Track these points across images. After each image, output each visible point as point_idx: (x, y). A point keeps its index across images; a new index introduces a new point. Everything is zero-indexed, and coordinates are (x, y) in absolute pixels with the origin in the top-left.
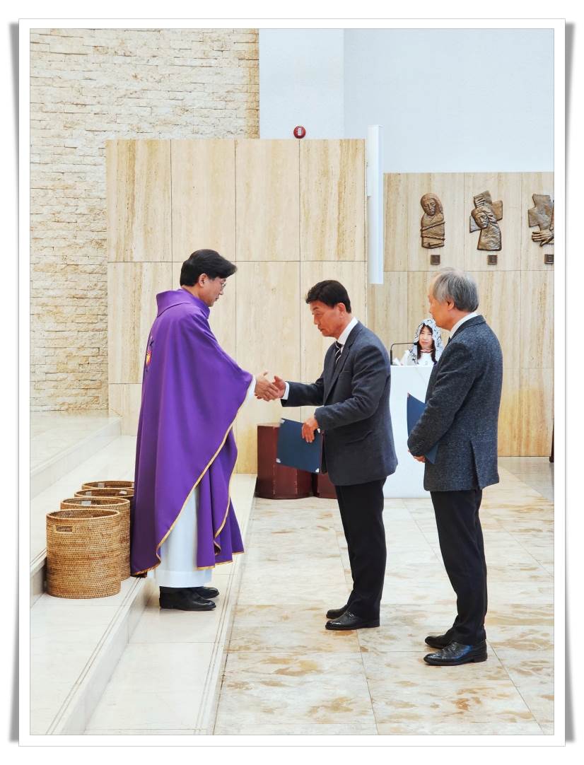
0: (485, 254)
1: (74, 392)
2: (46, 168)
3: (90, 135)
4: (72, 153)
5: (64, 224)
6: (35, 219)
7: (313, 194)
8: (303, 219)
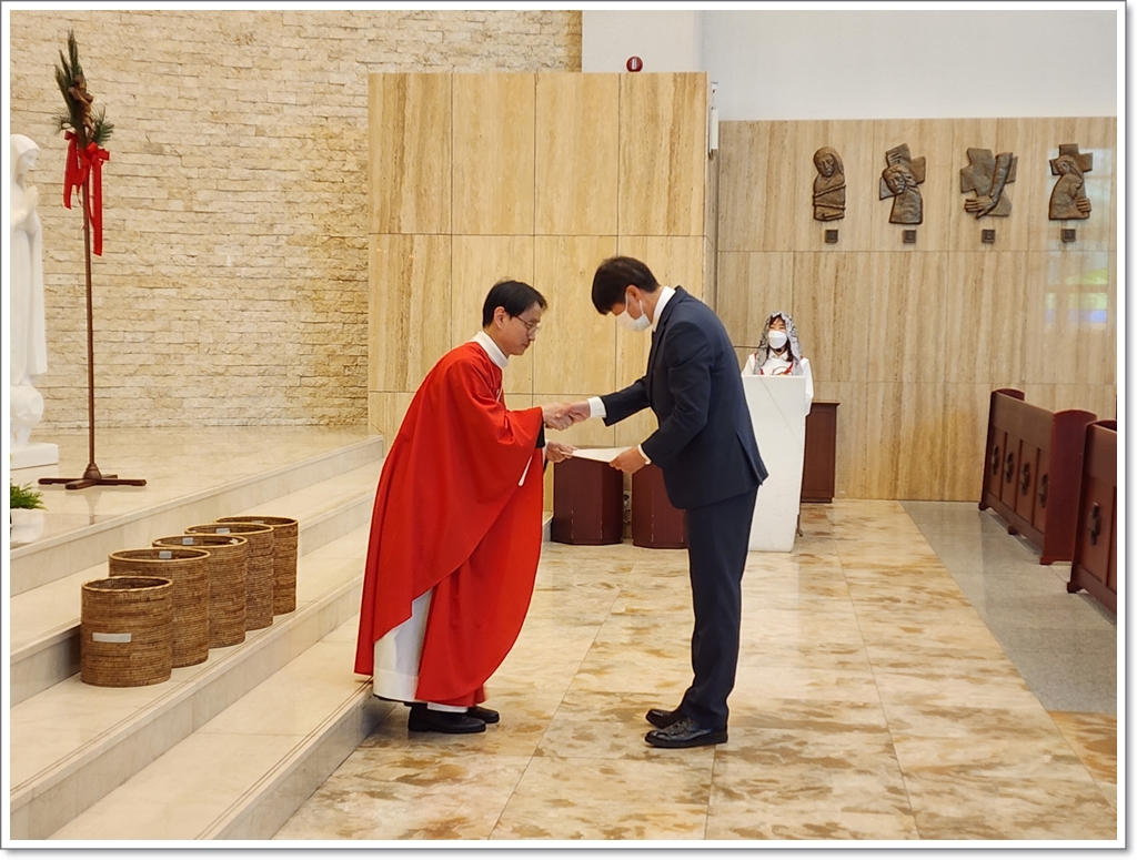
1: (337, 401)
2: (304, 112)
3: (363, 68)
4: (339, 92)
5: (327, 184)
6: (289, 178)
7: (637, 146)
8: (622, 179)
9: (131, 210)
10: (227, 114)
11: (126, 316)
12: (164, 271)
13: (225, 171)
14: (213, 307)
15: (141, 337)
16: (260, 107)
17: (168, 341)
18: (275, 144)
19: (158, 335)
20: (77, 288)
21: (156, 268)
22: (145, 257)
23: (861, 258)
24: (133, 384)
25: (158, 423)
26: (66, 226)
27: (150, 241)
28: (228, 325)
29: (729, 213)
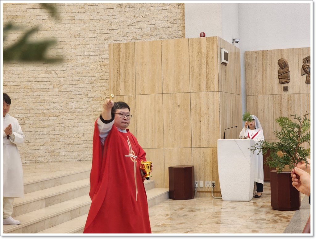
5: (105, 80)
6: (92, 79)
7: (195, 62)
8: (191, 73)
9: (42, 92)
10: (72, 60)
11: (40, 126)
12: (52, 111)
13: (72, 78)
14: (68, 122)
15: (45, 133)
16: (82, 57)
17: (54, 134)
18: (88, 68)
19: (51, 132)
20: (24, 118)
21: (50, 110)
22: (46, 107)
23: (296, 96)
24: (43, 148)
25: (51, 161)
26: (21, 98)
27: (48, 102)
28: (74, 128)
29: (250, 82)
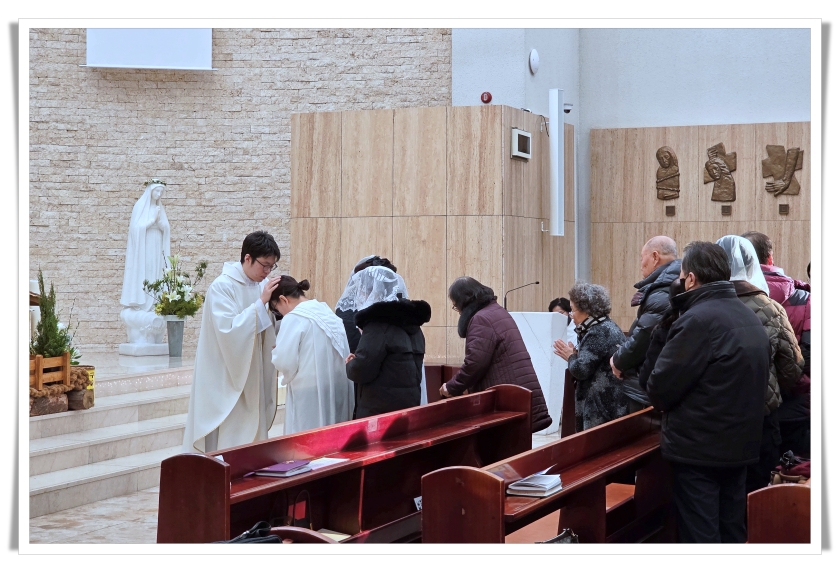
0: (719, 205)
2: (275, 137)
3: (313, 107)
6: (264, 181)
7: (458, 155)
8: (449, 177)
10: (224, 141)
12: (182, 245)
13: (223, 178)
16: (245, 136)
18: (255, 160)
21: (177, 243)
23: (692, 226)
29: (599, 195)
